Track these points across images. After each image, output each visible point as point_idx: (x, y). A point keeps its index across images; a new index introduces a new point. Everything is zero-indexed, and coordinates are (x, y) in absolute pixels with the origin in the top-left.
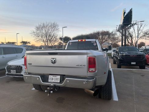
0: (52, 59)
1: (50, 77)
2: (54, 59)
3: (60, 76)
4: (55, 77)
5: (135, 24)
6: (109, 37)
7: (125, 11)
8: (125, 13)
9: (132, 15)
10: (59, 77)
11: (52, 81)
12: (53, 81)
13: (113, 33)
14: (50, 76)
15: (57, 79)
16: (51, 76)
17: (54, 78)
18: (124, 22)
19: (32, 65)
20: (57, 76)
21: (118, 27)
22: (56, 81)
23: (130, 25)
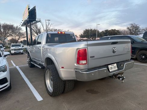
3: (116, 64)
4: (113, 66)
5: (39, 21)
6: (13, 32)
7: (29, 7)
8: (29, 9)
9: (36, 13)
11: (112, 70)
16: (109, 66)
19: (95, 58)
22: (115, 69)
23: (34, 22)
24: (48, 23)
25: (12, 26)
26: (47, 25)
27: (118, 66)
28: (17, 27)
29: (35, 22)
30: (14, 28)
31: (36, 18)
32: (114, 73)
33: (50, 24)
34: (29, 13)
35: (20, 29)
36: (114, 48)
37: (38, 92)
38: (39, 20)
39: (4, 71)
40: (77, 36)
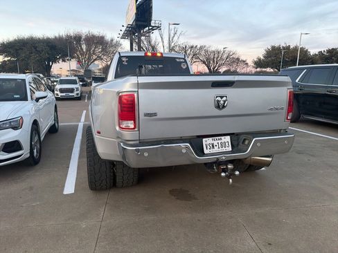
0: (219, 99)
1: (206, 141)
2: (224, 99)
3: (229, 137)
4: (219, 142)
5: (158, 27)
6: (105, 51)
9: (152, 7)
10: (228, 139)
11: (213, 151)
12: (216, 150)
13: (115, 41)
14: (204, 140)
15: (223, 145)
16: (207, 139)
17: (215, 143)
18: (137, 20)
19: (158, 116)
20: (223, 138)
21: (124, 29)
22: (224, 150)
23: (147, 28)
24: (173, 32)
25: (102, 38)
26: (172, 35)
27: (235, 143)
28: (112, 40)
29: (149, 29)
30: (107, 43)
31: (151, 20)
32: (218, 159)
33: (178, 33)
34: (137, 9)
35: (118, 45)
36: (222, 97)
37: (77, 178)
38: (157, 25)
39: (15, 128)
40: (247, 64)
